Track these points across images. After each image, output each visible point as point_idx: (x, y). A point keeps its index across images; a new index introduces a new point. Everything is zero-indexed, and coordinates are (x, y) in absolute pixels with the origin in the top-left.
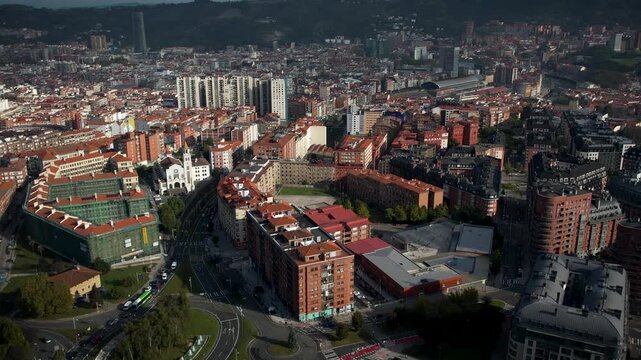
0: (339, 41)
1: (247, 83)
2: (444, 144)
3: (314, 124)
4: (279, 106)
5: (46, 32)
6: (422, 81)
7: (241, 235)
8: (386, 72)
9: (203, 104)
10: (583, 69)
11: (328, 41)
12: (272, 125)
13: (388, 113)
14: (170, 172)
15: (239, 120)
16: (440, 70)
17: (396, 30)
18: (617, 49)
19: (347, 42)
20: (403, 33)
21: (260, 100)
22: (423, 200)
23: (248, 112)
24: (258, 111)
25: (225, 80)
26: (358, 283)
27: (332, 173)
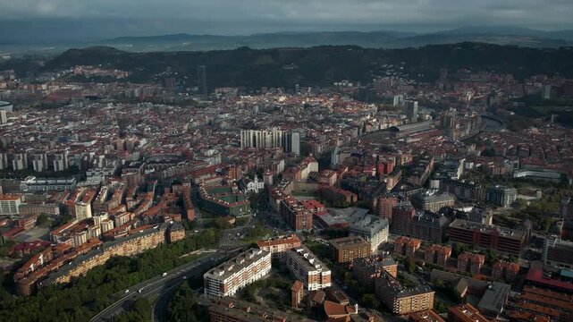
0: (344, 84)
1: (279, 134)
2: (374, 173)
3: (313, 161)
4: (296, 148)
5: (131, 73)
6: (390, 125)
7: (278, 209)
8: (368, 117)
9: (255, 146)
10: (512, 113)
11: (336, 84)
12: (292, 159)
13: (353, 155)
14: (249, 185)
15: (275, 157)
16: (404, 117)
17: (388, 76)
18: (547, 97)
19: (351, 85)
20: (393, 78)
21: (286, 143)
22: (349, 199)
23: (279, 151)
24: (284, 150)
25: (267, 133)
26: (314, 223)
27: (316, 186)
